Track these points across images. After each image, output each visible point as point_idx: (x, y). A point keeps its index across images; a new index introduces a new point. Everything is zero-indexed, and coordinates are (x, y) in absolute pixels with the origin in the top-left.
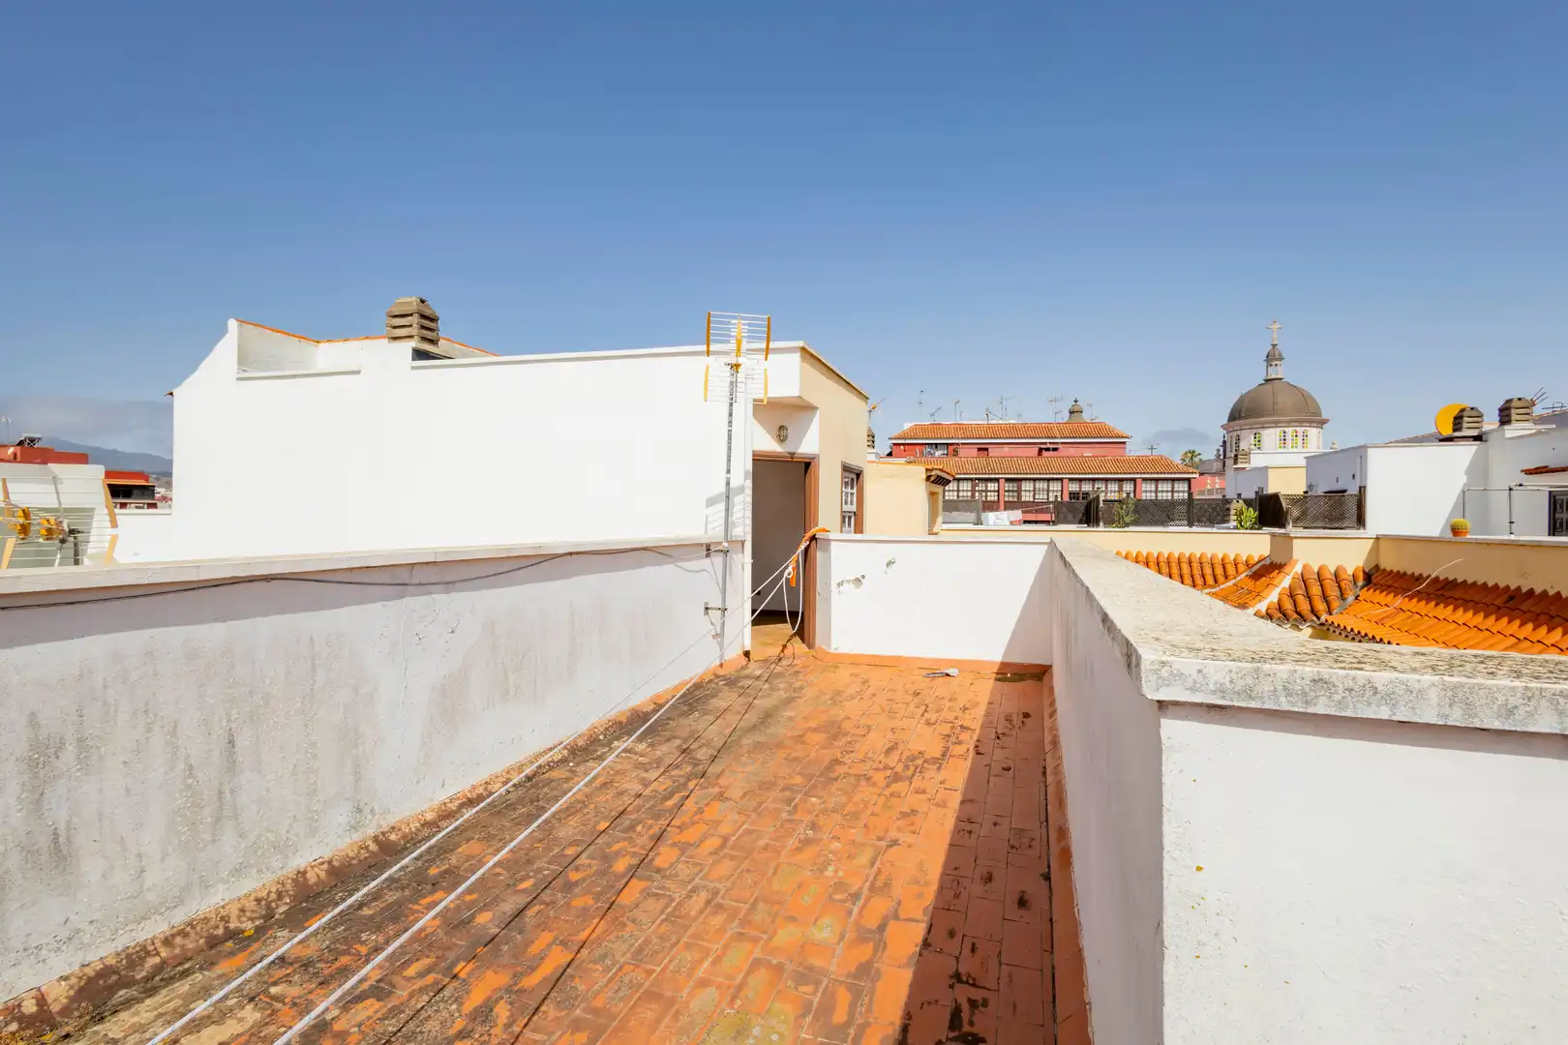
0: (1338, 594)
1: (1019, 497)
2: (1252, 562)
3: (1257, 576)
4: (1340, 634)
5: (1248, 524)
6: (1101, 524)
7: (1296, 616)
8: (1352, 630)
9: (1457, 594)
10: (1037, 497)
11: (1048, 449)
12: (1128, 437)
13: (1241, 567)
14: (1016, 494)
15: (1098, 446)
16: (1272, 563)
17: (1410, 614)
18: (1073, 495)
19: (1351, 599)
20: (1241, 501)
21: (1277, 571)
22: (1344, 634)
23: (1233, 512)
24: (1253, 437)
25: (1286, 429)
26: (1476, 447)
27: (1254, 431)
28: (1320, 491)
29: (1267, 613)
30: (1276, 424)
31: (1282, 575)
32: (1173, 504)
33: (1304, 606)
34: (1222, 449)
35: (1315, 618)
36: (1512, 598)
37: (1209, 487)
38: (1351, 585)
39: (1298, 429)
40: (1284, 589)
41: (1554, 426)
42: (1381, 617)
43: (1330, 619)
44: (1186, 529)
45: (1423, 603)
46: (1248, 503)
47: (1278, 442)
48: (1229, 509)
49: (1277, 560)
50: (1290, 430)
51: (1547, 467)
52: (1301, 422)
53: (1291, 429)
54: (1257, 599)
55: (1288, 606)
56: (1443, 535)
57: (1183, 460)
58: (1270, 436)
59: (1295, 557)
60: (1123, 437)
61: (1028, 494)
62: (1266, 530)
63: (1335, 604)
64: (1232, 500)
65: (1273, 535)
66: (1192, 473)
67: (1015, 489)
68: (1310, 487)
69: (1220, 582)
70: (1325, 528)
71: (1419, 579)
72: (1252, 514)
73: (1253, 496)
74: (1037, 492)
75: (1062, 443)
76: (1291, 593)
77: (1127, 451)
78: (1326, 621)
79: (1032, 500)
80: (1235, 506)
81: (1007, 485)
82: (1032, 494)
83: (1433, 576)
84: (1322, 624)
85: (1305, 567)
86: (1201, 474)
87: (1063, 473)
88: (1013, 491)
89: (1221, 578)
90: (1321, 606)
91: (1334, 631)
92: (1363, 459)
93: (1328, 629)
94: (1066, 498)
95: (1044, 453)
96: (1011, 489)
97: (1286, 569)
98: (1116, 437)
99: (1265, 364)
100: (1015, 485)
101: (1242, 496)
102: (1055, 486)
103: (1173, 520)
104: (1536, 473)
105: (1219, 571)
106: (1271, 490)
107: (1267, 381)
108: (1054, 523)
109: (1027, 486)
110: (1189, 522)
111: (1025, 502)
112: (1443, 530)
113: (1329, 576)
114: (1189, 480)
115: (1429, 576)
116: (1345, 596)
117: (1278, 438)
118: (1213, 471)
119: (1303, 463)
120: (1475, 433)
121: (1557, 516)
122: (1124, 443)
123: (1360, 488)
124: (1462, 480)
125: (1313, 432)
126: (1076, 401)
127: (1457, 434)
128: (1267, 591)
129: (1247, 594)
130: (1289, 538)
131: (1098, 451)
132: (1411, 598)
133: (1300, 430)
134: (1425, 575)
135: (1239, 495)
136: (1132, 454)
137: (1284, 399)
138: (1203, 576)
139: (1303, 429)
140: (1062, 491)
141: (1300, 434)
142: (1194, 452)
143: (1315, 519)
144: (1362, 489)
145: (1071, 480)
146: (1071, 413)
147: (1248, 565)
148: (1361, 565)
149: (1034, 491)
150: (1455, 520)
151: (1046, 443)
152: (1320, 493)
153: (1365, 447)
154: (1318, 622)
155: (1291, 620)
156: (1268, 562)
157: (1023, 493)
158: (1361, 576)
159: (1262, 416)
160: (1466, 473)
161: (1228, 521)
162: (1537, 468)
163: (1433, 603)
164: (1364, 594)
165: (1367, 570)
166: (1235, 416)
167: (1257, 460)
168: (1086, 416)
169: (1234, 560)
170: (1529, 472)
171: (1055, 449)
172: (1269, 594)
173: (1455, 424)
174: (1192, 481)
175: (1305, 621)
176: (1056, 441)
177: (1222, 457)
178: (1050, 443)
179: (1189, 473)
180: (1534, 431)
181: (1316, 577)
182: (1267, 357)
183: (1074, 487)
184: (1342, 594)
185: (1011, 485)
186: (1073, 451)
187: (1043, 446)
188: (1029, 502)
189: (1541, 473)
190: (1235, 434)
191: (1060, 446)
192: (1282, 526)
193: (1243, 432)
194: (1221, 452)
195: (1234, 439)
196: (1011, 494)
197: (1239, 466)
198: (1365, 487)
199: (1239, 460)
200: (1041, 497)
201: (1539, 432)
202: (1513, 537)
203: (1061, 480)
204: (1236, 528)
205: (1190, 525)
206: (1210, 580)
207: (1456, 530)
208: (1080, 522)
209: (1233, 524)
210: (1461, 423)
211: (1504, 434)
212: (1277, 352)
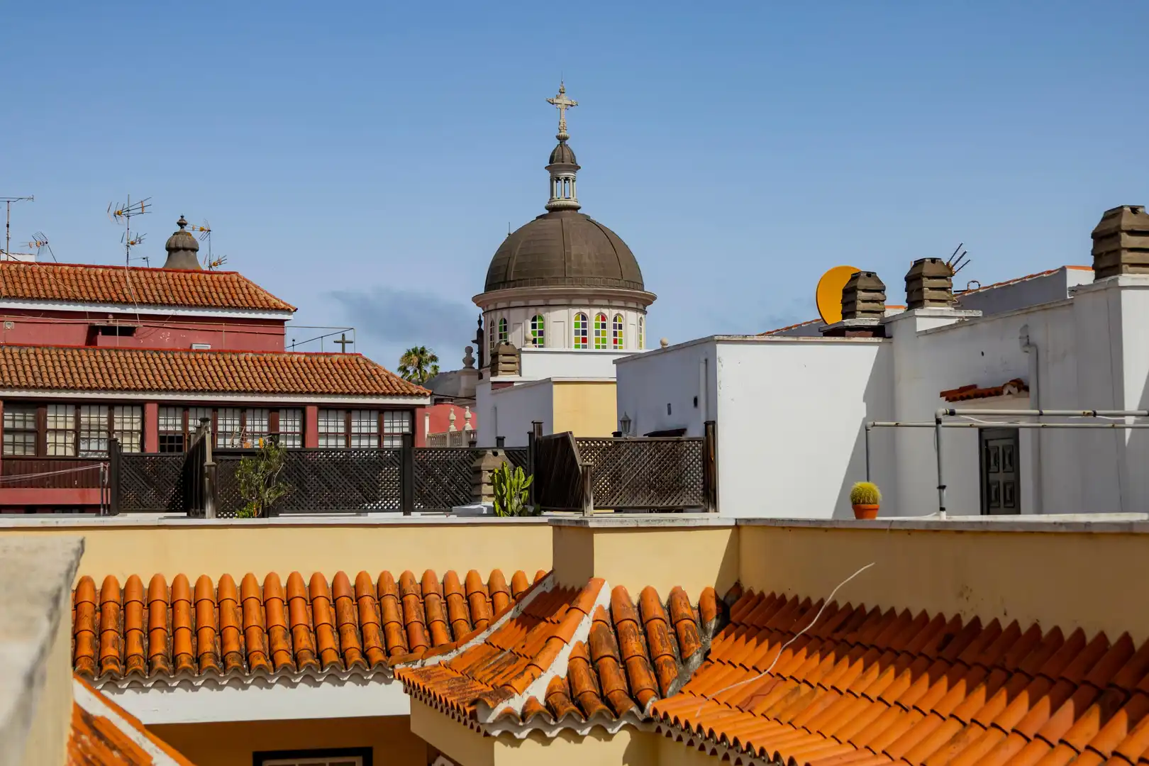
0: (675, 649)
1: (41, 445)
2: (523, 589)
3: (528, 619)
4: (680, 739)
5: (516, 501)
6: (209, 509)
7: (601, 706)
8: (700, 728)
9: (866, 636)
10: (83, 446)
11: (109, 331)
12: (289, 311)
13: (503, 600)
14: (31, 439)
15: (224, 327)
16: (556, 588)
17: (793, 684)
18: (169, 442)
19: (696, 659)
20: (501, 453)
21: (566, 606)
22: (686, 739)
23: (486, 477)
24: (529, 323)
25: (586, 311)
26: (875, 349)
27: (532, 312)
28: (641, 431)
29: (548, 706)
30: (569, 301)
31: (575, 613)
32: (377, 460)
33: (616, 683)
34: (475, 347)
35: (634, 709)
36: (948, 639)
37: (453, 428)
38: (697, 629)
39: (606, 311)
40: (579, 644)
41: (979, 313)
42: (748, 694)
43: (663, 706)
44: (398, 517)
45: (816, 657)
46: (515, 456)
47: (573, 336)
48: (478, 471)
49: (567, 582)
50: (592, 313)
51: (975, 386)
52: (610, 299)
53: (596, 311)
54: (527, 675)
55: (587, 686)
56: (841, 518)
57: (404, 369)
58: (560, 322)
59: (598, 573)
60: (277, 309)
61: (60, 439)
62: (548, 515)
63: (669, 673)
64: (485, 450)
65: (557, 526)
66: (418, 395)
67: (30, 426)
68: (624, 422)
69: (462, 636)
70: (651, 510)
71: (804, 609)
72: (520, 480)
73: (525, 442)
74: (84, 435)
75: (143, 317)
76: (591, 653)
77: (288, 342)
78: (655, 711)
79: (70, 452)
80: (492, 463)
81: (8, 415)
82: (70, 439)
83: (827, 603)
84: (648, 721)
85: (616, 593)
86: (437, 401)
87: (144, 390)
88: (25, 432)
89: (464, 628)
90: (645, 680)
91: (669, 735)
92: (709, 364)
93: (659, 730)
94: (153, 447)
95: (102, 340)
96: (19, 425)
97: (583, 601)
98: (264, 309)
99: (548, 174)
100: (30, 416)
101: (507, 444)
102: (127, 422)
103: (375, 500)
104: (962, 399)
105: (460, 613)
106: (558, 429)
107: (553, 209)
108: (111, 510)
109: (58, 419)
110: (403, 502)
111: (56, 459)
112: (838, 509)
113: (659, 613)
114: (411, 410)
115: (821, 602)
116: (686, 655)
117: (573, 329)
118: (461, 394)
119: (610, 372)
120: (873, 321)
121: (992, 477)
122: (281, 322)
123: (707, 424)
124: (859, 412)
125: (630, 318)
126: (182, 224)
127: (849, 322)
128: (547, 654)
129: (509, 663)
130: (585, 532)
131: (225, 339)
132: (796, 649)
133: (610, 313)
134: (815, 601)
135: (500, 440)
136: (297, 349)
137: (581, 250)
138: (428, 626)
139: (615, 312)
140: (143, 432)
141: (610, 323)
142: (423, 352)
143: (635, 489)
144: (711, 427)
145: (163, 405)
146: (172, 249)
147: (517, 596)
148: (712, 584)
149: (77, 431)
150: (858, 484)
151: (105, 315)
152: (640, 436)
153: (711, 341)
154: (641, 717)
155: (591, 717)
156: (548, 587)
157: (50, 438)
158: (712, 606)
159: (544, 283)
160: (865, 399)
161: (477, 498)
162: (962, 389)
163: (831, 657)
164: (719, 646)
165: (722, 597)
166: (499, 277)
167: (534, 367)
168: (202, 259)
169: (489, 585)
170: (950, 396)
171: (128, 332)
172: (552, 660)
173: (845, 304)
174: (418, 411)
175: (617, 716)
176: (130, 310)
177: (476, 365)
178: (116, 316)
179: (412, 395)
180: (953, 321)
181: (635, 616)
182: (551, 160)
183: (171, 424)
184: (681, 651)
185: (19, 416)
186: (166, 338)
187: (98, 322)
188: (65, 459)
189: (969, 397)
190: (498, 316)
191: (139, 324)
192: (577, 506)
193: (513, 312)
194: (475, 355)
195: (497, 325)
196: (19, 438)
197: (501, 378)
198: (714, 423)
199: (502, 366)
200: (94, 446)
201: (962, 323)
202: (944, 517)
203: (141, 404)
204: (492, 512)
205: (407, 510)
206: (442, 637)
207: (860, 505)
208: (171, 508)
209: (487, 503)
210: (854, 302)
211: (915, 325)
212: (567, 154)
